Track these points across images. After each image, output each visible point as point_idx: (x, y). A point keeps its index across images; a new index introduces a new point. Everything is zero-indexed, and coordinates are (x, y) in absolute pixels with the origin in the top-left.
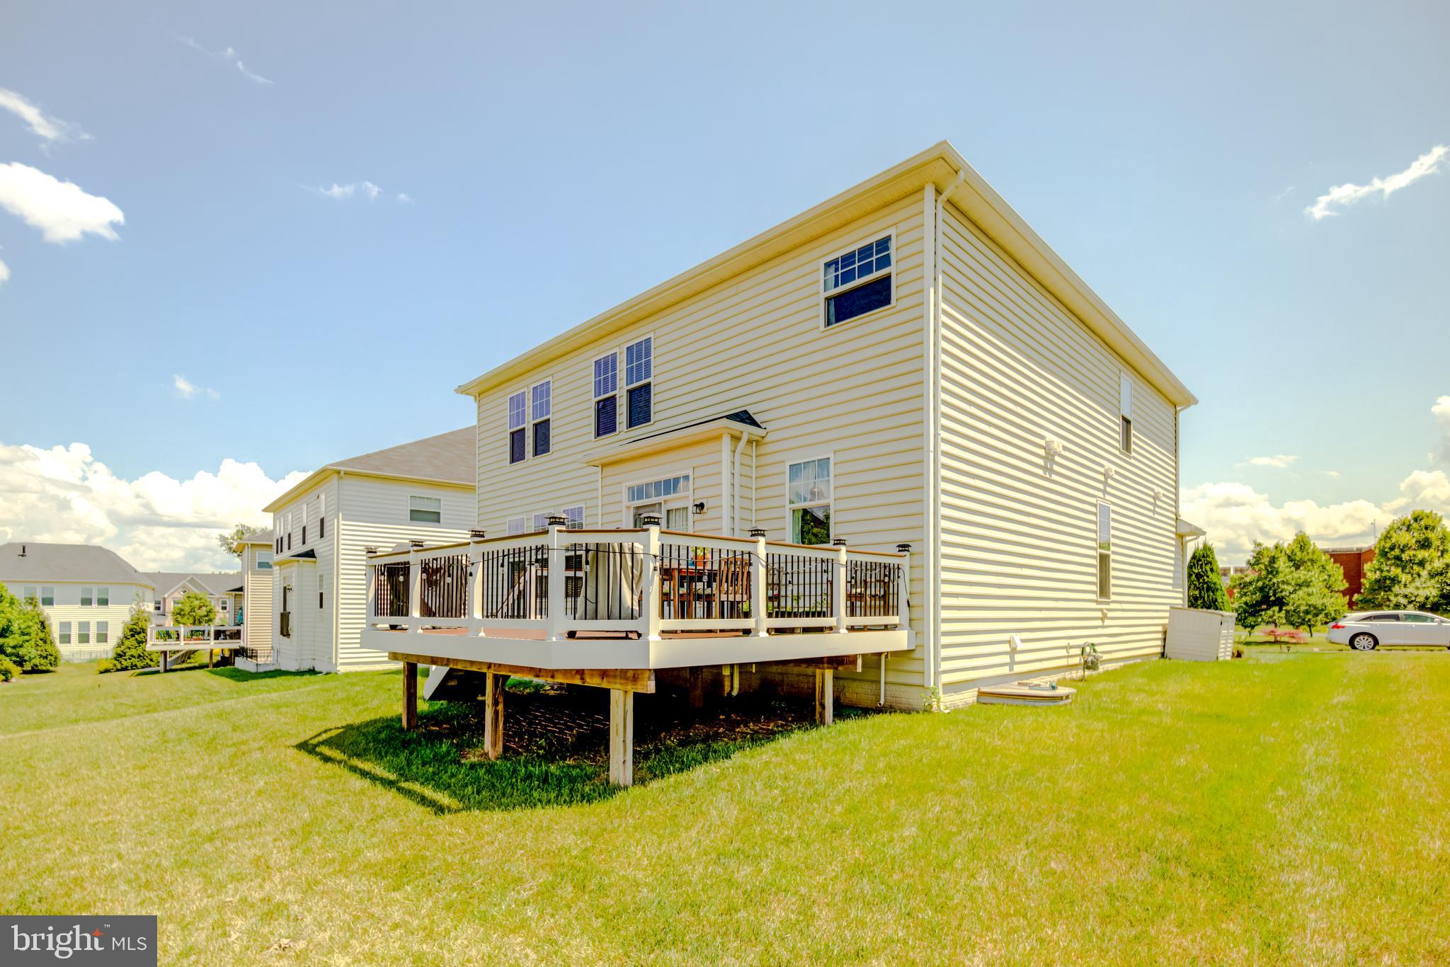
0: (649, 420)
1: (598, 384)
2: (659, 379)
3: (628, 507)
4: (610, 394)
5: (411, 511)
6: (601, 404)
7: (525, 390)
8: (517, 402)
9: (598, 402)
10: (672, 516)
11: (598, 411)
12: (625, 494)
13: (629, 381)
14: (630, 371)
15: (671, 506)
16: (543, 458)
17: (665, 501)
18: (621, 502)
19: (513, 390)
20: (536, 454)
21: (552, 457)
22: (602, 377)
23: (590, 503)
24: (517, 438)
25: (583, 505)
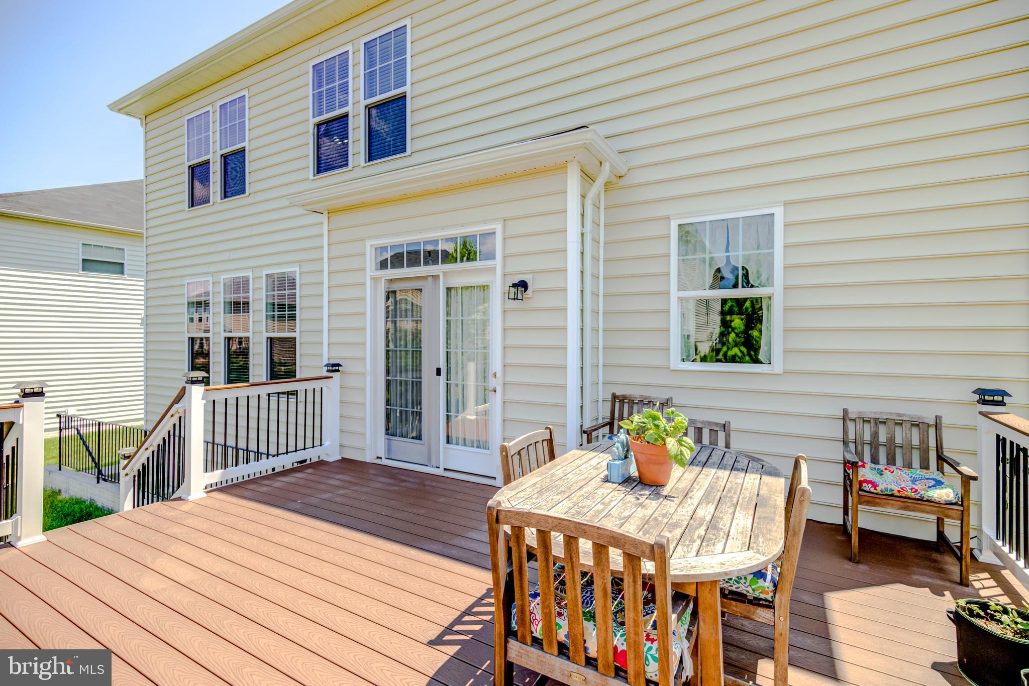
0: (404, 150)
1: (318, 98)
2: (419, 89)
3: (375, 280)
4: (338, 112)
5: (84, 260)
6: (323, 128)
7: (209, 108)
8: (197, 125)
9: (319, 125)
10: (456, 298)
11: (318, 137)
12: (370, 261)
13: (370, 93)
14: (370, 78)
15: (457, 281)
16: (235, 201)
17: (444, 273)
18: (364, 269)
19: (191, 109)
20: (225, 195)
21: (250, 200)
22: (324, 88)
23: (307, 267)
24: (198, 172)
25: (297, 269)
